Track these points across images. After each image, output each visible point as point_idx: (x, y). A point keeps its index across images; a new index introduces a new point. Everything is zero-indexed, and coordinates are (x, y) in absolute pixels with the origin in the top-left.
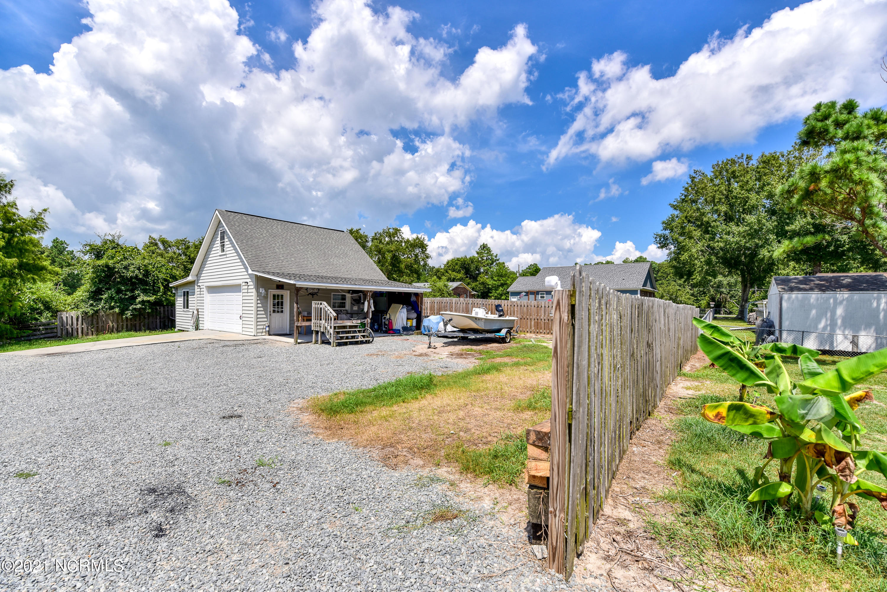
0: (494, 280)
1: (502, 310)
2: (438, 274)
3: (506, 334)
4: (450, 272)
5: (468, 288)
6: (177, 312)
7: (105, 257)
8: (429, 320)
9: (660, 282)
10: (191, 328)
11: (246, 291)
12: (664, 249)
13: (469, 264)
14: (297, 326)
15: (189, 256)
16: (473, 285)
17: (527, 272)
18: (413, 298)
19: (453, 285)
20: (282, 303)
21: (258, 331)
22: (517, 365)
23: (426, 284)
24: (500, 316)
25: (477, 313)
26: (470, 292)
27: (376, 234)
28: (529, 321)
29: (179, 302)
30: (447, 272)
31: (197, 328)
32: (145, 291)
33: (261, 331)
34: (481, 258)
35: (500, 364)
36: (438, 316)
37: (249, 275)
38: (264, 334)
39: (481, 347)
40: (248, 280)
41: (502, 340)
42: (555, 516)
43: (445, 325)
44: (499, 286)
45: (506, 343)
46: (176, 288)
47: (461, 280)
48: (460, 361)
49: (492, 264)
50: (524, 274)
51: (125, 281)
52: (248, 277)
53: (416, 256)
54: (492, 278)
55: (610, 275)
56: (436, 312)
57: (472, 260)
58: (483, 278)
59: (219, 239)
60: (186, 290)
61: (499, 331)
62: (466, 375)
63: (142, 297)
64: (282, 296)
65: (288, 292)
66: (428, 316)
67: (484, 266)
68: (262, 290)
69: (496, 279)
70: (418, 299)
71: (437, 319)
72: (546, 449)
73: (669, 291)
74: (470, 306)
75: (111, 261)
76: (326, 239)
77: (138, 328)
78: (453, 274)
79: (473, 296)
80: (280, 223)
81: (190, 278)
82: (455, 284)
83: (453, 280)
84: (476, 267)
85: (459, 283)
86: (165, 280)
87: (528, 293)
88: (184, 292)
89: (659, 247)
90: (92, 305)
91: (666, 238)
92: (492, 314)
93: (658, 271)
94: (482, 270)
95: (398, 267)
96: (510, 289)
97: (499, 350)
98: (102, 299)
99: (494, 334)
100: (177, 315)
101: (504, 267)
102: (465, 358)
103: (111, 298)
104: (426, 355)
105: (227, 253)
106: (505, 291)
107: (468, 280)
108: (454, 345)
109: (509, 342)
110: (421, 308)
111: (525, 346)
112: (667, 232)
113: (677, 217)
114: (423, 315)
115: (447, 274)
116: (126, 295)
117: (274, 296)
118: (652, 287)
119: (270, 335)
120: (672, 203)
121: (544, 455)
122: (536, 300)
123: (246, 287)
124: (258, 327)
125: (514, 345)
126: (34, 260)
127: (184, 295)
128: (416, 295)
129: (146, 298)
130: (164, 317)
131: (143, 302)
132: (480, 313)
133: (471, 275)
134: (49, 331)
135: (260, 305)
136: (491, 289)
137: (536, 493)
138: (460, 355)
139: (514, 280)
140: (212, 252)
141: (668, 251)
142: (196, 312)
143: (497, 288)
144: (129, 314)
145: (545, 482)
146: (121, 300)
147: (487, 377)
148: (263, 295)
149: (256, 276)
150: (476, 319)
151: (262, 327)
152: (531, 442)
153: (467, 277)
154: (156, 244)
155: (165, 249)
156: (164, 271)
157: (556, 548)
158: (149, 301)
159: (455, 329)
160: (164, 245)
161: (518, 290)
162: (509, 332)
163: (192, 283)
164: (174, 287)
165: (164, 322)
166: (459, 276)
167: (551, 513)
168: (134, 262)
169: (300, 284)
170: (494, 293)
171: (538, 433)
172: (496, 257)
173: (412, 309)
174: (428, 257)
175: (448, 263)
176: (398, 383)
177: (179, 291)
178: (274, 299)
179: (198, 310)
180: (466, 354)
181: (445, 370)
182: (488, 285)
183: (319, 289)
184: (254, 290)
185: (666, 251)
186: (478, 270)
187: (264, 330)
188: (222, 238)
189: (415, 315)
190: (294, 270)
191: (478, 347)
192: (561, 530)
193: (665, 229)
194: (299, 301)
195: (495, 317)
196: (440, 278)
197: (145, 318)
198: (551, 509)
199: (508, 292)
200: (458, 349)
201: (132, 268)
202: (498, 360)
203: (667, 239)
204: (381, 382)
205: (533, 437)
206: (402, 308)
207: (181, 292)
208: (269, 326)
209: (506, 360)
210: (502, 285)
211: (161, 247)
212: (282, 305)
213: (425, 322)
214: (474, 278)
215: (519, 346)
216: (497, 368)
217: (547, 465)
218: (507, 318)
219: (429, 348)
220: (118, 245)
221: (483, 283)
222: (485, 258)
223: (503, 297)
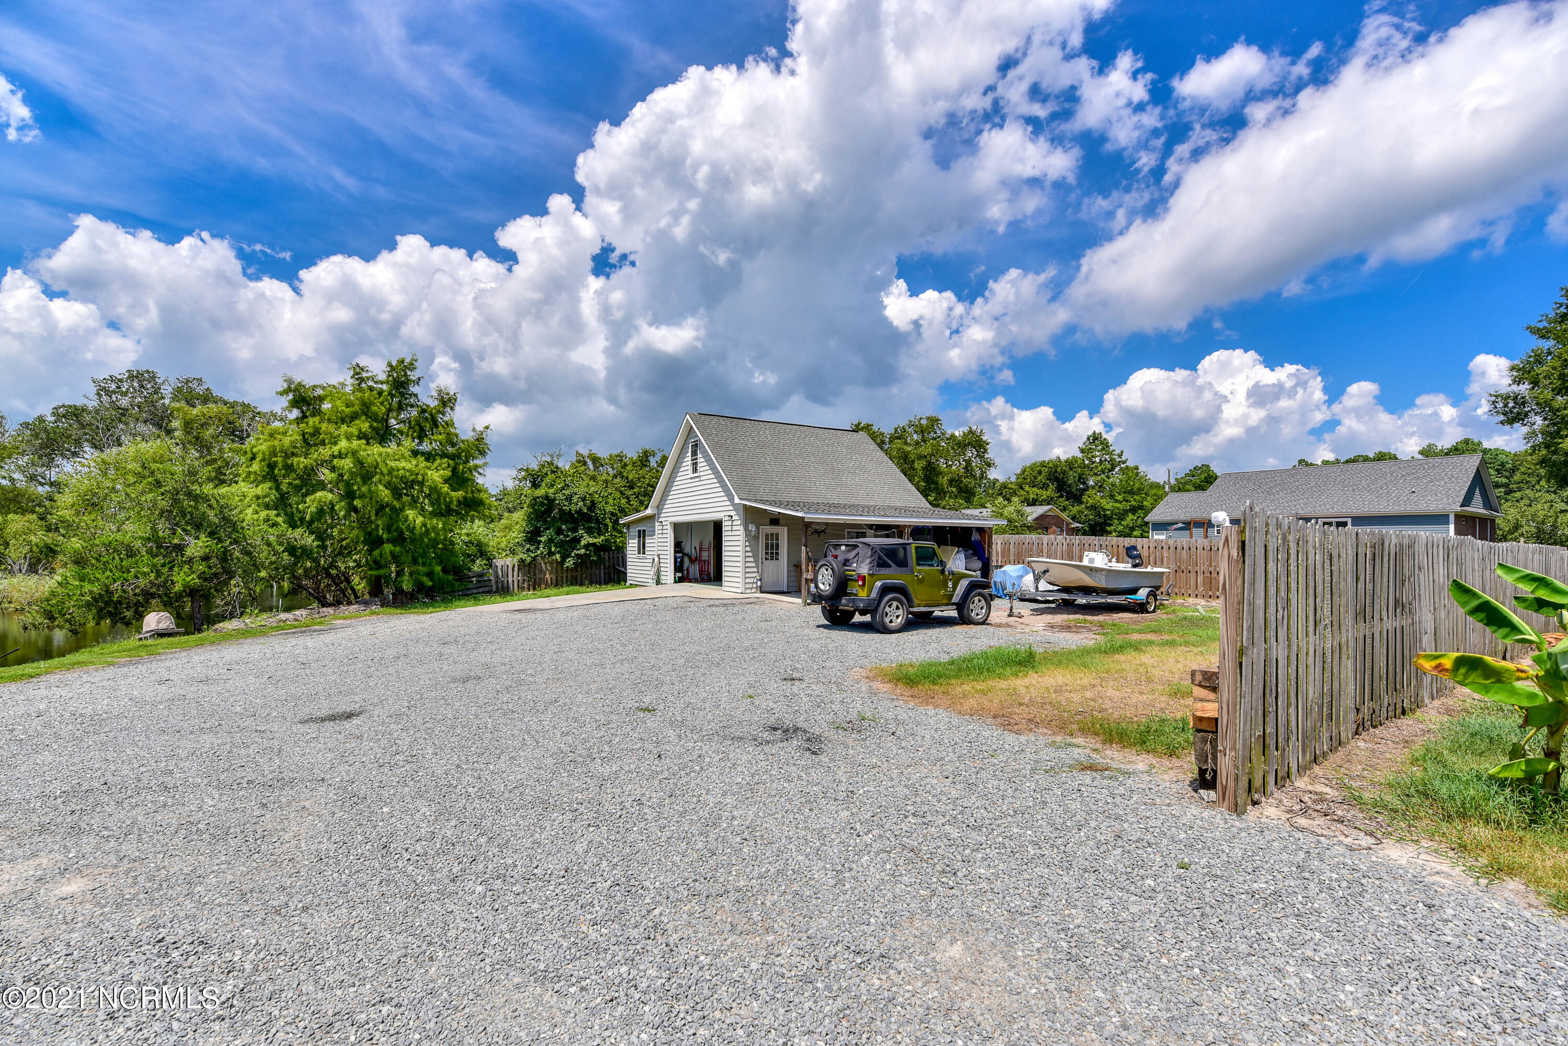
0: (1116, 501)
1: (1139, 556)
2: (1005, 492)
3: (1147, 597)
4: (1027, 488)
5: (1064, 516)
6: (628, 560)
7: (543, 484)
8: (1004, 572)
9: (1518, 495)
10: (652, 582)
11: (729, 528)
12: (1516, 425)
13: (1064, 473)
14: (806, 580)
15: (627, 478)
16: (1075, 510)
17: (1186, 483)
18: (975, 537)
19: (1034, 512)
20: (777, 545)
21: (747, 586)
22: (1172, 644)
23: (984, 510)
24: (1135, 566)
25: (1092, 560)
26: (1068, 524)
27: (896, 429)
28: (1192, 575)
29: (632, 545)
30: (1021, 488)
31: (658, 582)
32: (590, 531)
33: (750, 586)
34: (1089, 459)
35: (1140, 642)
36: (1020, 566)
37: (733, 504)
38: (754, 590)
39: (1101, 618)
40: (733, 513)
41: (1141, 608)
42: (1225, 755)
43: (1037, 580)
44: (1126, 512)
45: (1148, 612)
46: (628, 525)
47: (1049, 501)
48: (1068, 636)
49: (1113, 469)
50: (1180, 487)
51: (567, 516)
52: (731, 508)
53: (968, 462)
54: (1112, 496)
55: (1380, 483)
56: (1012, 558)
57: (1071, 463)
58: (1093, 497)
59: (689, 454)
60: (642, 529)
61: (1134, 591)
62: (1085, 652)
63: (587, 539)
64: (777, 535)
65: (786, 529)
66: (1001, 567)
67: (1095, 474)
68: (752, 527)
69: (1119, 498)
70: (983, 538)
71: (1019, 570)
72: (1214, 689)
73: (1534, 516)
74: (1076, 549)
75: (551, 491)
76: (833, 445)
77: (579, 581)
78: (1033, 492)
79: (1075, 532)
80: (768, 425)
81: (649, 511)
82: (1039, 510)
83: (1033, 503)
84: (1080, 478)
85: (1045, 508)
86: (613, 514)
87: (1188, 525)
88: (639, 531)
89: (1502, 423)
90: (528, 550)
91: (1520, 401)
92: (1118, 561)
93: (1513, 471)
94: (1091, 483)
95: (936, 483)
96: (1150, 518)
97: (1136, 622)
98: (541, 541)
99: (1123, 597)
100: (628, 563)
101: (1137, 474)
102: (1077, 632)
103: (551, 541)
104: (1008, 625)
105: (702, 474)
106: (1139, 522)
107: (1063, 502)
108: (1050, 613)
109: (1154, 611)
110: (989, 552)
111: (1185, 618)
112: (1524, 388)
113: (1549, 353)
114: (994, 564)
115: (1022, 492)
116: (568, 536)
117: (767, 535)
118: (1488, 504)
119: (762, 592)
120: (1534, 324)
121: (1212, 696)
122: (1206, 537)
123: (730, 523)
124: (747, 580)
125: (1164, 616)
126: (473, 492)
127: (639, 537)
128: (981, 530)
129: (591, 541)
130: (609, 567)
131: (587, 547)
132: (1098, 559)
133: (1068, 493)
134: (482, 584)
135: (748, 549)
136: (1110, 518)
137: (1202, 737)
138: (1067, 628)
139: (1158, 499)
140: (680, 474)
141: (1525, 430)
142: (656, 559)
143: (1122, 516)
144: (569, 563)
145: (1214, 725)
146: (561, 544)
147: (1120, 657)
148: (753, 533)
149: (745, 506)
150: (1091, 570)
151: (751, 580)
152: (1197, 682)
153: (1061, 496)
154: (585, 463)
155: (596, 468)
156: (611, 501)
157: (1226, 787)
158: (594, 545)
159: (1051, 588)
160: (594, 463)
161: (1168, 518)
162: (1153, 594)
163: (651, 518)
164: (624, 524)
165: (609, 573)
166: (1045, 494)
167: (1220, 751)
168: (576, 490)
169: (810, 517)
170: (1116, 525)
171: (1204, 673)
172: (1120, 456)
173: (974, 554)
174: (989, 465)
175: (1024, 471)
176: (985, 655)
177: (631, 530)
178: (767, 539)
179: (659, 556)
180: (1076, 626)
181: (1048, 646)
182: (1105, 510)
183: (827, 524)
184: (742, 528)
185: (1522, 430)
186: (1084, 483)
187: (755, 586)
188: (694, 453)
189: (979, 564)
190: (793, 496)
191: (1096, 618)
192: (1231, 768)
193: (1518, 381)
194: (809, 542)
195: (1125, 566)
196: (1009, 500)
197: (587, 567)
198: (1220, 748)
199: (1147, 523)
200: (1060, 618)
201: (575, 499)
202: (1136, 637)
203: (1524, 403)
204: (955, 655)
205: (1199, 677)
206: (958, 552)
207: (634, 531)
208: (760, 580)
209: (1149, 637)
210: (1133, 510)
211: (591, 467)
212: (777, 548)
213: (997, 576)
214: (1076, 498)
215: (1173, 617)
216: (1137, 647)
217: (1215, 706)
218: (1149, 569)
219: (1010, 616)
220: (557, 467)
221: (1093, 508)
222: (1097, 460)
223: (1135, 533)
